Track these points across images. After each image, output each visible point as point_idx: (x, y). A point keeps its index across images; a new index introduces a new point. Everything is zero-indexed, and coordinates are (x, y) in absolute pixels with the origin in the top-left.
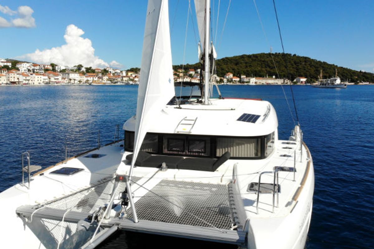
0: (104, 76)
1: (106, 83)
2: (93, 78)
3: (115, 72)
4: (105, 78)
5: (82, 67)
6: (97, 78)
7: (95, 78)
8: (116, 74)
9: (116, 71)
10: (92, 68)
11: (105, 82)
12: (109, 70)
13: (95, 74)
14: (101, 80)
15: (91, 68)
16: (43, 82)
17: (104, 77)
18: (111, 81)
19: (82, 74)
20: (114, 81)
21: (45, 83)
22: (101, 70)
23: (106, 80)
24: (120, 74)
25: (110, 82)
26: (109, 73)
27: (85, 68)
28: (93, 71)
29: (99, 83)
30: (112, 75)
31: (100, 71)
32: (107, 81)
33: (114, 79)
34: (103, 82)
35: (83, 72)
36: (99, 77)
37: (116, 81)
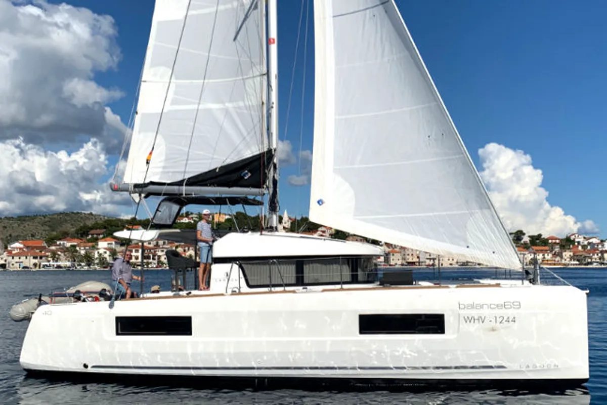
0: (565, 251)
1: (568, 265)
2: (543, 255)
3: (589, 244)
4: (567, 254)
5: (524, 234)
6: (550, 255)
7: (548, 255)
8: (589, 247)
9: (590, 241)
10: (542, 237)
11: (567, 262)
12: (577, 240)
13: (547, 248)
14: (558, 259)
15: (540, 235)
16: (457, 262)
17: (564, 254)
18: (578, 260)
19: (524, 248)
20: (585, 261)
21: (459, 264)
22: (559, 239)
23: (568, 259)
24: (598, 245)
25: (577, 263)
26: (576, 244)
27: (529, 237)
28: (545, 242)
29: (555, 264)
30: (580, 248)
31: (558, 241)
32: (571, 260)
33: (585, 257)
34: (563, 262)
35: (525, 243)
36: (555, 254)
37: (589, 260)
